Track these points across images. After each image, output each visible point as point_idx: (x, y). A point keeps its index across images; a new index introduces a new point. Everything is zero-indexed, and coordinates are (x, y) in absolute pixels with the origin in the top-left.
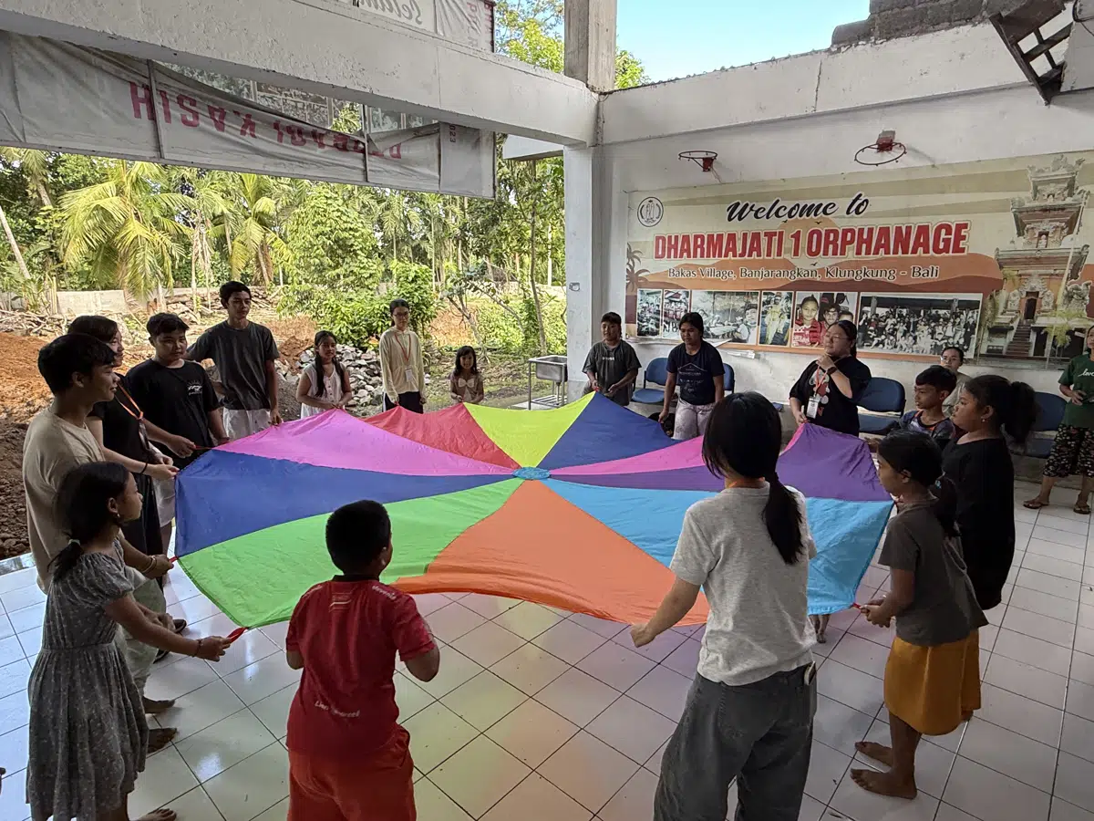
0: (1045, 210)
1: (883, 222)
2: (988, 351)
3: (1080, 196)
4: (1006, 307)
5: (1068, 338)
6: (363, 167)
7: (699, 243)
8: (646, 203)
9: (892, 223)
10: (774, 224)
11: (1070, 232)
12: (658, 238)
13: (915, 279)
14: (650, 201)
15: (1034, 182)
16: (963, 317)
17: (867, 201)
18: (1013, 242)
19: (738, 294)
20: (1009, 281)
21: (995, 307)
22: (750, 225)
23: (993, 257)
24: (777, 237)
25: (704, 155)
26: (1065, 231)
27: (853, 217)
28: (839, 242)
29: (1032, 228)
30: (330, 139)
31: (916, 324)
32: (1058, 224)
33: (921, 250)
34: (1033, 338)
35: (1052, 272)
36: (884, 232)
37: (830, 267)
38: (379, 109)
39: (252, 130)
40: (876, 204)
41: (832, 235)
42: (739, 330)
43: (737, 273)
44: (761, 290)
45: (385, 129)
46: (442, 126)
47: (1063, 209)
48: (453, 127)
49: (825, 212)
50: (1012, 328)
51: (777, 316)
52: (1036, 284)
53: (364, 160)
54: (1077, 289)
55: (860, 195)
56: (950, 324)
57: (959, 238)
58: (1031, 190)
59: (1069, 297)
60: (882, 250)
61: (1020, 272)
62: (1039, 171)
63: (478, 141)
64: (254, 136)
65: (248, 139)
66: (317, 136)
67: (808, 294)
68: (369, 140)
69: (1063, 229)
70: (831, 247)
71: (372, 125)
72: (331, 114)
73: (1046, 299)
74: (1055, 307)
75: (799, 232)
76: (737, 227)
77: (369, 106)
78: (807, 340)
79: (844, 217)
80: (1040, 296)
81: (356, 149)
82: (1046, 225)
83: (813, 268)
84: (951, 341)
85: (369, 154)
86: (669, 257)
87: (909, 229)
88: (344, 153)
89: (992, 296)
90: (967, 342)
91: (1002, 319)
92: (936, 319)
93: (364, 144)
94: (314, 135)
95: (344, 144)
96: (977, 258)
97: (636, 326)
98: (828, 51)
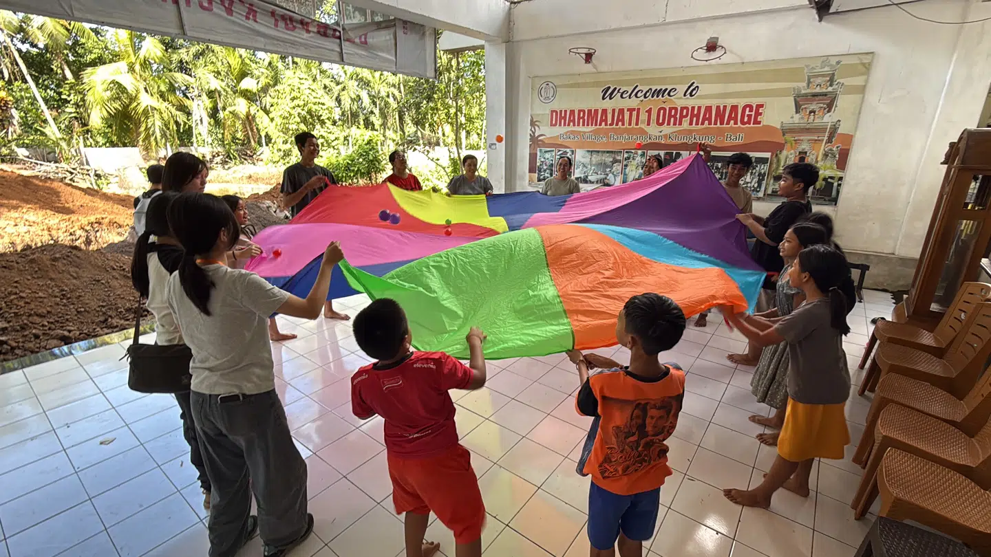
0: (815, 95)
1: (707, 102)
2: (773, 192)
3: (837, 86)
6: (339, 50)
7: (581, 115)
8: (544, 85)
9: (714, 103)
10: (633, 103)
11: (829, 112)
12: (552, 112)
13: (728, 143)
14: (547, 84)
15: (808, 76)
16: (757, 169)
17: (698, 87)
18: (792, 117)
19: (608, 152)
20: (789, 145)
21: (778, 161)
22: (617, 103)
23: (779, 127)
24: (636, 112)
25: (586, 51)
26: (827, 110)
27: (688, 98)
28: (678, 116)
29: (805, 108)
30: (315, 26)
32: (822, 105)
33: (732, 122)
35: (816, 138)
36: (709, 109)
37: (672, 133)
38: (351, 6)
39: (255, 16)
40: (704, 89)
41: (673, 111)
42: (608, 178)
43: (607, 137)
44: (624, 150)
45: (355, 21)
46: (397, 21)
47: (826, 95)
48: (405, 22)
49: (669, 94)
51: (634, 168)
52: (805, 146)
53: (340, 45)
54: (831, 150)
55: (693, 83)
57: (758, 114)
58: (806, 82)
59: (826, 155)
60: (706, 122)
61: (796, 138)
62: (812, 68)
63: (424, 34)
64: (256, 21)
65: (251, 23)
66: (304, 24)
67: (656, 153)
68: (344, 29)
69: (825, 109)
70: (672, 119)
71: (345, 17)
72: (314, 6)
73: (811, 156)
75: (651, 109)
76: (608, 104)
77: (343, 3)
79: (681, 98)
80: (808, 154)
81: (334, 36)
82: (813, 107)
83: (661, 134)
84: (749, 185)
85: (344, 40)
86: (560, 125)
87: (725, 107)
88: (323, 38)
89: (777, 155)
90: (760, 186)
93: (340, 32)
94: (302, 22)
95: (324, 31)
96: (769, 129)
97: (536, 175)
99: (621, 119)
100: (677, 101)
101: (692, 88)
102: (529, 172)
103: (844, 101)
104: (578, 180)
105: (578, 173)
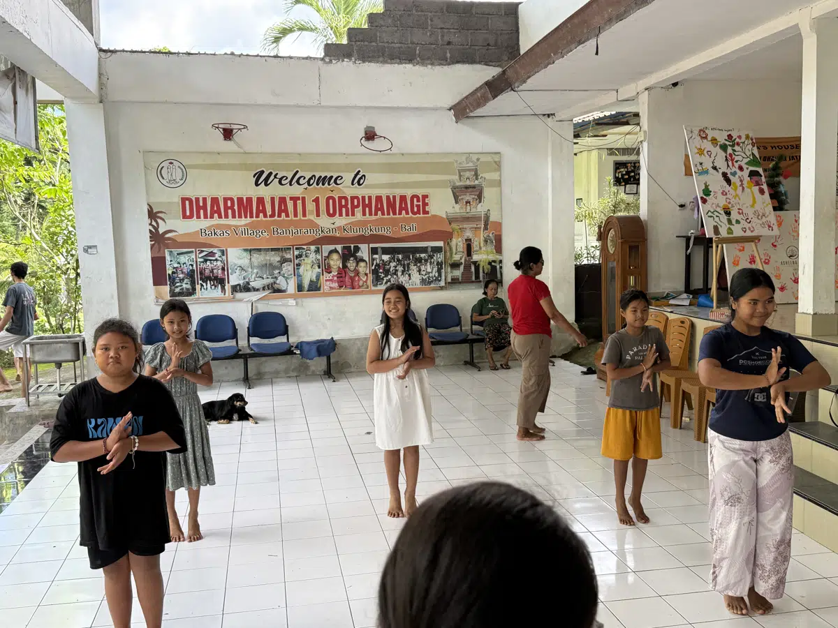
0: (467, 187)
1: (378, 192)
2: (452, 279)
3: (481, 180)
4: (457, 249)
5: (489, 267)
7: (229, 205)
8: (165, 164)
9: (383, 193)
11: (480, 202)
12: (184, 200)
13: (403, 233)
14: (171, 163)
15: (459, 170)
16: (435, 258)
17: (364, 176)
18: (454, 207)
20: (456, 233)
21: (451, 249)
22: (272, 191)
23: (445, 216)
26: (478, 200)
27: (356, 187)
28: (349, 206)
29: (462, 199)
31: (408, 264)
32: (474, 196)
33: (404, 212)
34: (473, 269)
35: (475, 226)
36: (379, 199)
37: (346, 225)
40: (371, 178)
41: (343, 201)
42: (278, 282)
43: (269, 231)
46: (16, 70)
47: (475, 187)
50: (462, 263)
51: (309, 267)
52: (469, 234)
54: (488, 236)
55: (359, 171)
56: (428, 264)
57: (425, 204)
58: (458, 175)
59: (486, 241)
60: (379, 213)
61: (460, 227)
62: (460, 163)
67: (332, 247)
70: (344, 210)
73: (475, 243)
74: (480, 248)
76: (264, 191)
78: (336, 285)
79: (349, 187)
80: (472, 241)
82: (468, 197)
84: (431, 275)
87: (394, 197)
89: (448, 243)
90: (440, 275)
91: (456, 257)
92: (420, 260)
96: (436, 218)
97: (167, 288)
98: (322, 59)
99: (283, 210)
100: (345, 190)
101: (359, 176)
102: (154, 285)
103: (488, 193)
104: (235, 289)
105: (235, 279)
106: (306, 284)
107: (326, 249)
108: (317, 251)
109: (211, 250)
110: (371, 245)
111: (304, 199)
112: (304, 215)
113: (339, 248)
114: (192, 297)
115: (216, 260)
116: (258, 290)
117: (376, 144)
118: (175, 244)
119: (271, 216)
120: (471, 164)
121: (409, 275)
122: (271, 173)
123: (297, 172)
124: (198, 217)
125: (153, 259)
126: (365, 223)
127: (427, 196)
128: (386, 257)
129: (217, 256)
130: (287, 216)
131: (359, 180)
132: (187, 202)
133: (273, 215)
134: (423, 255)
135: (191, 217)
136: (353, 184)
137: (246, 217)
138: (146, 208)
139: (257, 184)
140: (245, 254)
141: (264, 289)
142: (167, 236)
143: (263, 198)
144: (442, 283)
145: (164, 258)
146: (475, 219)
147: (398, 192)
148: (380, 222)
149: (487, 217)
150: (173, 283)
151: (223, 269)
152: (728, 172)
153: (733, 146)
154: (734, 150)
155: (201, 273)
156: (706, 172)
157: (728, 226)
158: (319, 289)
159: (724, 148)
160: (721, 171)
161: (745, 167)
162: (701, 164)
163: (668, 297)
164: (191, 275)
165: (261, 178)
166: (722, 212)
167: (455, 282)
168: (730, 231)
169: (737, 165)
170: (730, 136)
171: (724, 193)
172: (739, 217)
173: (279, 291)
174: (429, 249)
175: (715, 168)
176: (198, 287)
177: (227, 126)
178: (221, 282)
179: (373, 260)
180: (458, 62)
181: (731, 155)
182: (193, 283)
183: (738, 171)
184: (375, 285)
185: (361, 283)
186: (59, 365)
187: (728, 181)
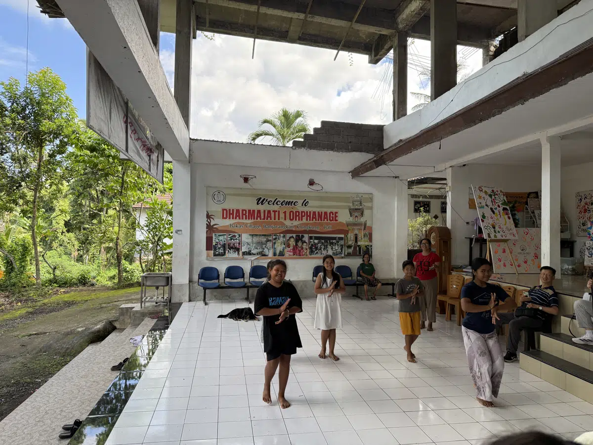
0: (356, 209)
1: (314, 210)
2: (347, 253)
3: (363, 206)
4: (350, 239)
5: (366, 248)
7: (244, 213)
8: (216, 193)
9: (317, 210)
10: (276, 207)
12: (223, 210)
13: (325, 230)
14: (219, 193)
15: (352, 201)
16: (339, 243)
17: (308, 201)
18: (349, 219)
19: (263, 235)
20: (350, 231)
21: (347, 239)
22: (266, 207)
23: (345, 223)
26: (361, 216)
28: (300, 216)
29: (354, 215)
31: (327, 245)
32: (359, 214)
33: (326, 220)
34: (358, 249)
35: (360, 228)
36: (314, 213)
37: (298, 225)
40: (311, 203)
41: (297, 213)
42: (264, 251)
43: (262, 226)
47: (360, 209)
49: (294, 204)
50: (352, 246)
51: (279, 244)
52: (356, 232)
53: (150, 161)
54: (366, 233)
55: (306, 199)
56: (336, 245)
57: (336, 217)
58: (352, 203)
59: (364, 236)
60: (314, 219)
61: (353, 228)
62: (353, 198)
67: (291, 235)
70: (297, 217)
73: (359, 236)
74: (362, 239)
75: (286, 211)
76: (261, 207)
78: (292, 254)
79: (301, 207)
82: (356, 214)
83: (292, 225)
87: (322, 212)
89: (346, 236)
91: (350, 243)
92: (332, 243)
96: (341, 223)
97: (212, 252)
98: (292, 147)
99: (269, 216)
100: (298, 208)
101: (305, 202)
102: (207, 250)
103: (366, 212)
104: (244, 253)
105: (244, 249)
106: (278, 252)
107: (288, 236)
108: (284, 237)
109: (234, 234)
110: (310, 235)
111: (279, 211)
112: (279, 219)
113: (294, 235)
114: (224, 257)
115: (236, 239)
116: (255, 254)
117: (314, 187)
118: (217, 230)
119: (263, 219)
120: (358, 198)
121: (327, 250)
122: (265, 199)
123: (277, 199)
124: (230, 218)
125: (207, 237)
126: (307, 224)
127: (337, 213)
128: (316, 241)
129: (237, 237)
130: (271, 219)
131: (305, 203)
132: (225, 211)
133: (264, 219)
134: (334, 241)
135: (226, 218)
136: (302, 205)
137: (252, 219)
138: (206, 213)
139: (258, 204)
140: (250, 237)
141: (258, 254)
142: (214, 227)
143: (260, 210)
144: (343, 255)
145: (212, 237)
146: (360, 224)
147: (324, 210)
148: (315, 224)
149: (365, 224)
150: (215, 249)
151: (239, 244)
152: (493, 207)
153: (494, 195)
154: (495, 197)
155: (229, 245)
156: (483, 207)
157: (494, 234)
158: (284, 255)
159: (490, 196)
160: (490, 207)
161: (501, 205)
162: (480, 203)
163: (461, 267)
164: (224, 246)
165: (260, 201)
166: (491, 227)
167: (349, 255)
168: (495, 236)
169: (497, 204)
170: (493, 190)
171: (492, 218)
172: (499, 230)
173: (265, 255)
174: (337, 238)
175: (487, 205)
176: (227, 252)
177: (246, 176)
178: (237, 250)
179: (310, 242)
180: (354, 151)
181: (494, 199)
182: (225, 250)
183: (498, 208)
184: (311, 255)
185: (304, 253)
186: (157, 288)
187: (494, 212)
